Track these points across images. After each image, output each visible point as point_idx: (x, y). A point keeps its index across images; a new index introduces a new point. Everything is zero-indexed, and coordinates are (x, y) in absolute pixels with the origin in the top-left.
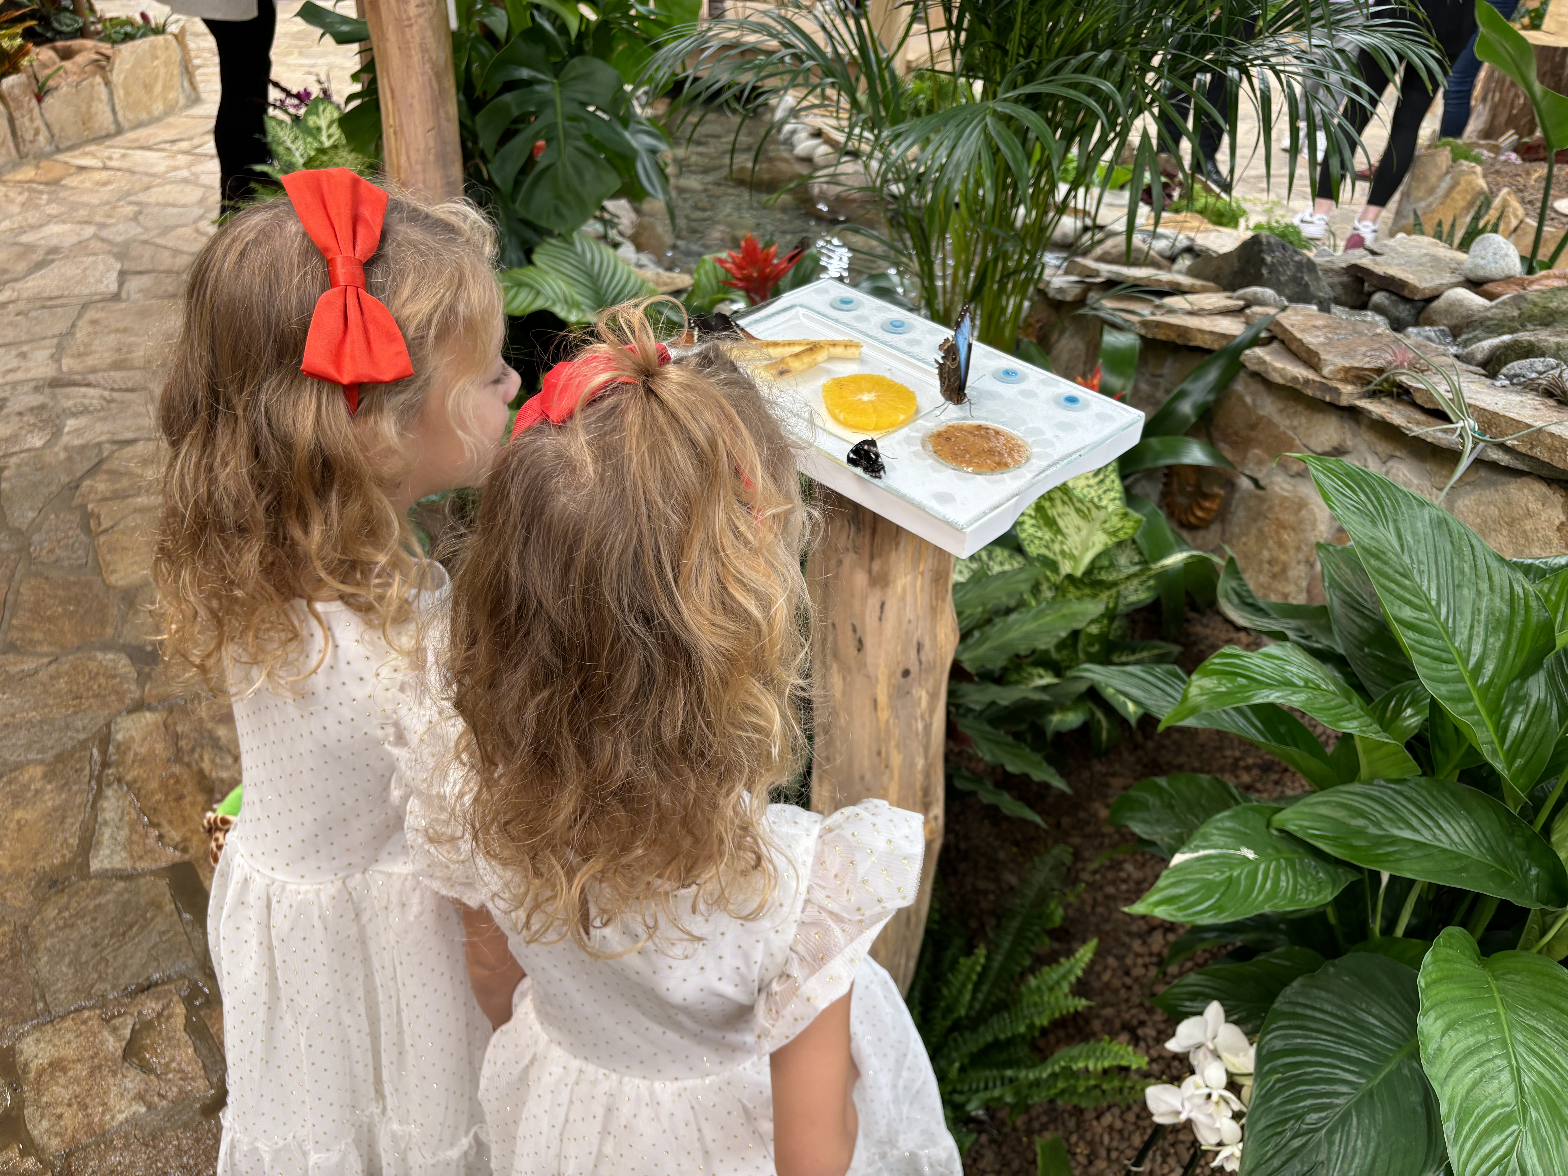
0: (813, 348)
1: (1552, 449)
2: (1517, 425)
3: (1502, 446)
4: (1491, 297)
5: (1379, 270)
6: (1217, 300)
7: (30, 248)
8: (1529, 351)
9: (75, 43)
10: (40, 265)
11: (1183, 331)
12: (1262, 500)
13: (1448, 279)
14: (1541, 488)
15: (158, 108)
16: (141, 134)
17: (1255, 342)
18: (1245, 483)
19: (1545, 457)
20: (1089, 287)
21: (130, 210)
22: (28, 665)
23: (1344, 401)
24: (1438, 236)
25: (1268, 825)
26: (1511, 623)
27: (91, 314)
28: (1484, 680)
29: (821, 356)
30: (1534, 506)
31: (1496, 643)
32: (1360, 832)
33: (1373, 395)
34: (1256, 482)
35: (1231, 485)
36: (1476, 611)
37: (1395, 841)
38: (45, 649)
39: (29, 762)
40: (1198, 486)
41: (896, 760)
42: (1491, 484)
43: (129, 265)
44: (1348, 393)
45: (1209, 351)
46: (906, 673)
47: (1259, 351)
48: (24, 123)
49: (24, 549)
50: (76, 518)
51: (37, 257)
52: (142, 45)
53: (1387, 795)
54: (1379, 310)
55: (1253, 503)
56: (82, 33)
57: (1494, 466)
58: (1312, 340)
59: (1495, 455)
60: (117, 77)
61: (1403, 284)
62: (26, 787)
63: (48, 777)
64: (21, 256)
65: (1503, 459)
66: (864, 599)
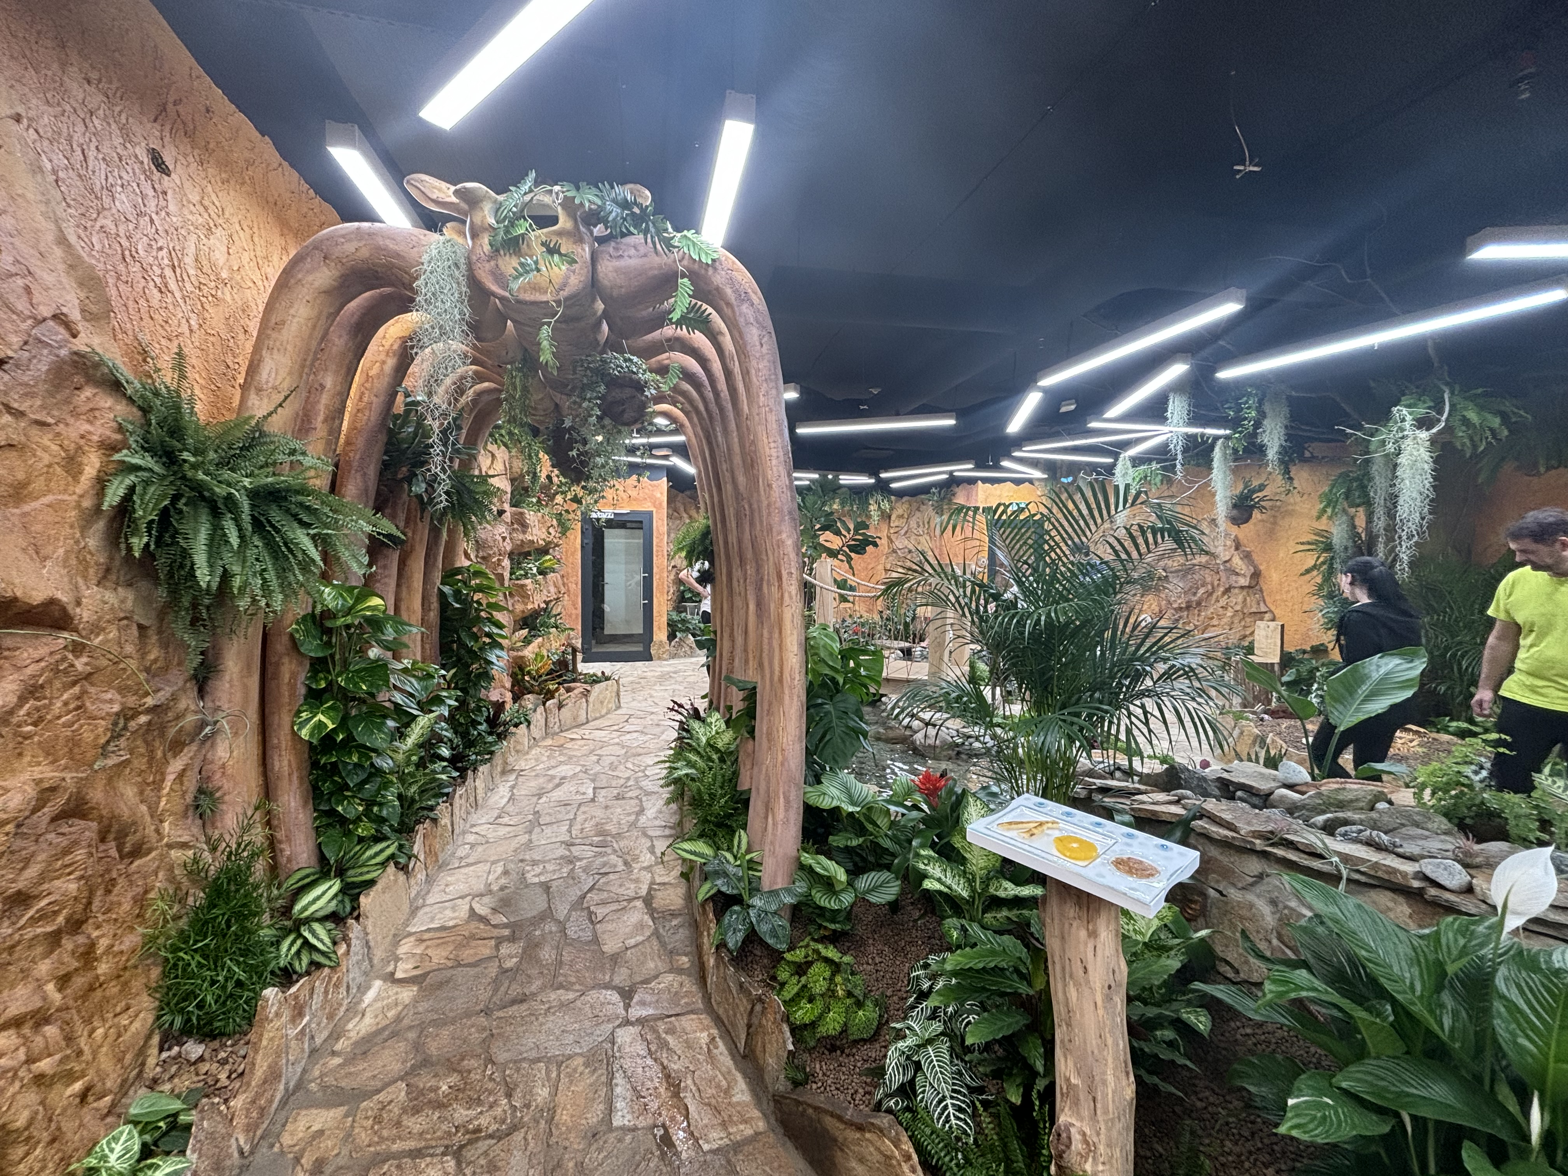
0: (1041, 824)
1: (1389, 873)
2: (1364, 861)
3: (1358, 871)
4: (1302, 793)
5: (1235, 780)
6: (1162, 797)
7: (553, 777)
8: (1346, 822)
9: (572, 685)
10: (558, 785)
11: (1154, 813)
12: (1226, 903)
13: (1274, 784)
14: (1389, 894)
15: (604, 711)
16: (597, 722)
17: (1195, 818)
18: (1212, 892)
19: (1386, 877)
20: (1091, 791)
21: (595, 758)
22: (571, 996)
23: (1258, 848)
24: (1250, 760)
25: (1331, 1085)
26: (1419, 962)
27: (583, 809)
28: (1418, 993)
29: (1045, 827)
30: (1391, 904)
31: (1416, 971)
32: (1385, 1089)
33: (1272, 845)
34: (1221, 893)
35: (1204, 895)
36: (1398, 954)
37: (1408, 1095)
38: (577, 987)
39: (577, 1054)
40: (1185, 897)
41: (1110, 1041)
42: (1360, 893)
43: (598, 785)
44: (1259, 844)
45: (1171, 823)
46: (1110, 987)
47: (1200, 822)
48: (551, 720)
49: (563, 931)
50: (585, 913)
51: (557, 781)
52: (603, 684)
53: (1390, 1065)
54: (1242, 800)
55: (1221, 904)
56: (574, 680)
57: (1357, 882)
58: (1227, 816)
59: (1356, 876)
60: (591, 699)
61: (1251, 787)
62: (575, 1070)
63: (587, 1065)
64: (550, 781)
65: (1363, 879)
66: (1086, 944)
